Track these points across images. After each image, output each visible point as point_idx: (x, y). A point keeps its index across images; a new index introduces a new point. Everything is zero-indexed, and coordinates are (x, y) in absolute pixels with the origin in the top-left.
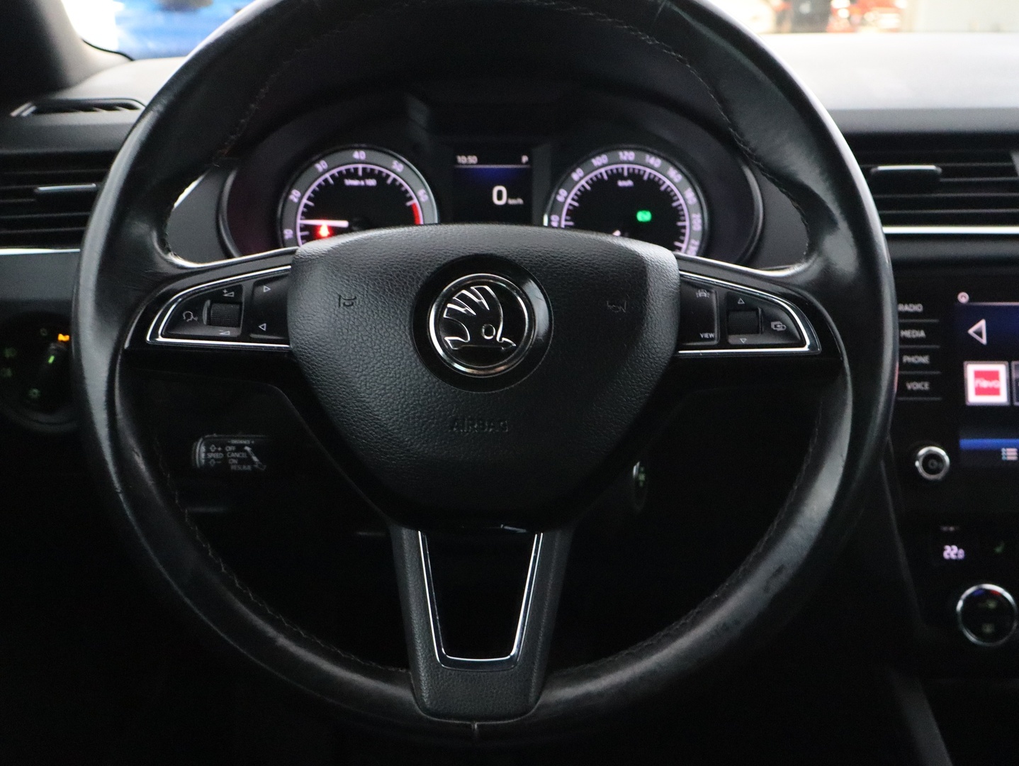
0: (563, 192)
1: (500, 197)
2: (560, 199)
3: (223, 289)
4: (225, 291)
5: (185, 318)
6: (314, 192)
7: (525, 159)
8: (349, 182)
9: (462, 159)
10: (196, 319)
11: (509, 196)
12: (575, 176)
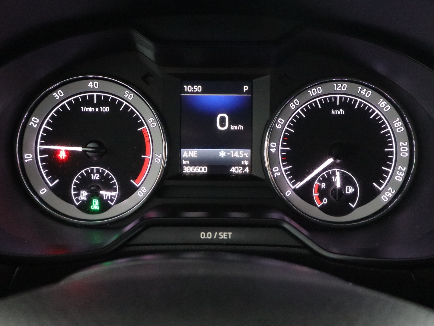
0: (281, 121)
1: (222, 124)
2: (278, 127)
6: (52, 117)
7: (246, 88)
8: (85, 109)
9: (188, 88)
11: (231, 123)
12: (292, 106)
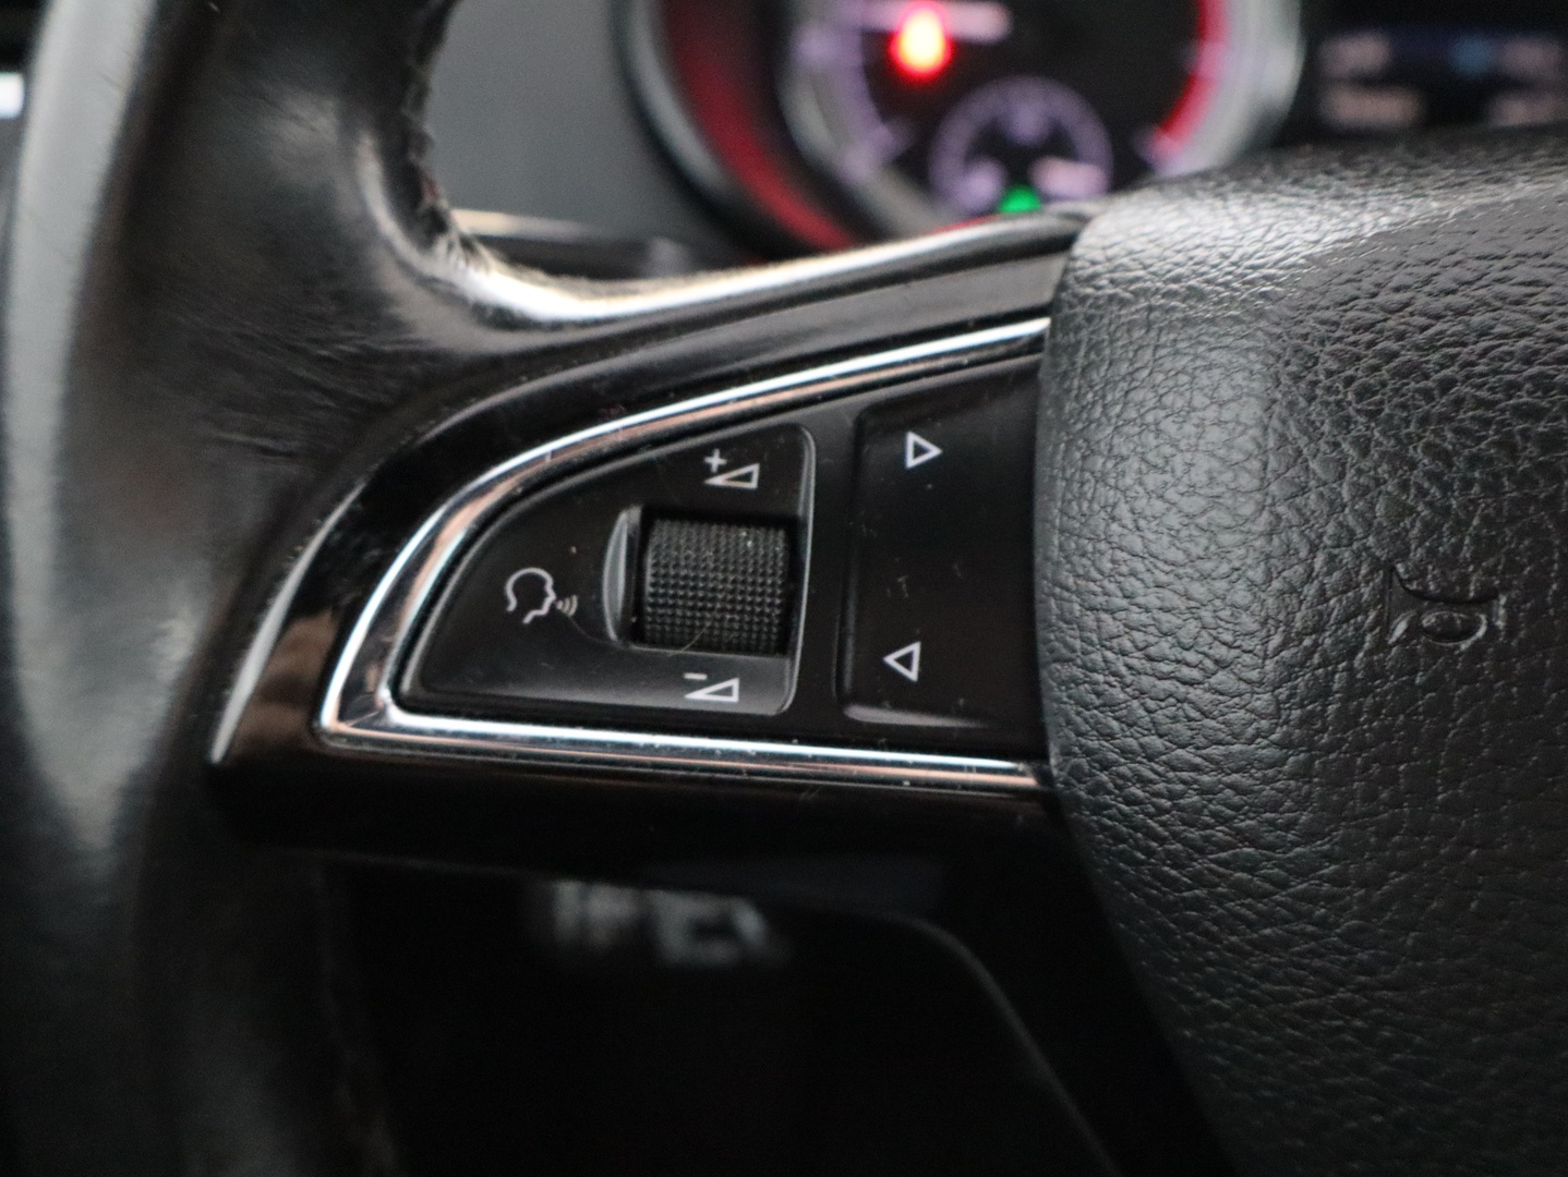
3: (707, 450)
4: (715, 461)
5: (513, 604)
10: (570, 607)
